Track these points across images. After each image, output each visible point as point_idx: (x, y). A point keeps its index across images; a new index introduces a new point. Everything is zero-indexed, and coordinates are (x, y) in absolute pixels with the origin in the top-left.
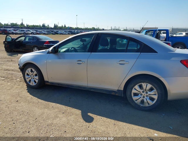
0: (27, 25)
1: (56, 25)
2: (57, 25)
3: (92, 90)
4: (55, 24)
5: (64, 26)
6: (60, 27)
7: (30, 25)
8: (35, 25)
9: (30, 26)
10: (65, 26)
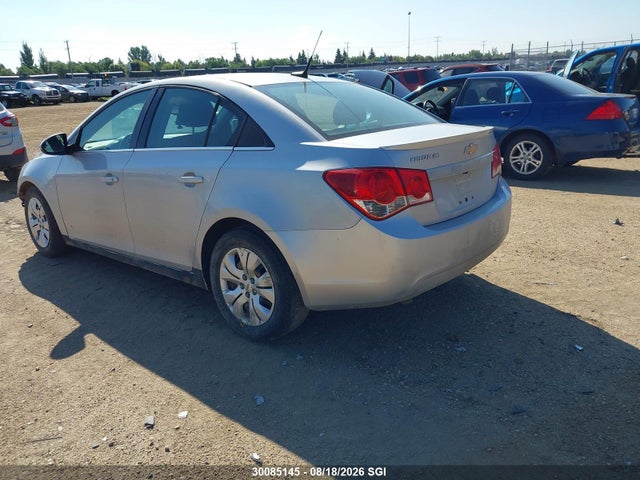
0: (253, 62)
1: (342, 53)
2: (345, 53)
3: (145, 267)
4: (338, 52)
5: (367, 55)
6: (354, 59)
7: (261, 60)
8: (274, 58)
9: (260, 65)
10: (372, 54)
